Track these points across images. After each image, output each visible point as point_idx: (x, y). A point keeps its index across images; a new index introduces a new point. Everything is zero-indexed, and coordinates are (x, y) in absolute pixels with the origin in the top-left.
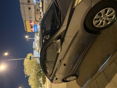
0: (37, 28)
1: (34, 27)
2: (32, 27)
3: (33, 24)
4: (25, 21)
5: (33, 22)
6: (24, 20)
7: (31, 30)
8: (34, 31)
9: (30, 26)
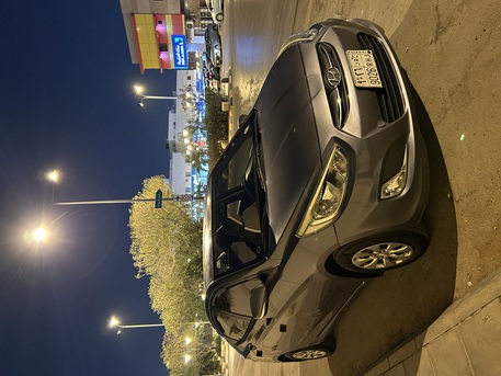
0: (190, 49)
1: (175, 45)
2: (163, 48)
3: (168, 28)
4: (133, 14)
5: (168, 18)
6: (125, 11)
7: (161, 61)
8: (173, 67)
9: (153, 40)
